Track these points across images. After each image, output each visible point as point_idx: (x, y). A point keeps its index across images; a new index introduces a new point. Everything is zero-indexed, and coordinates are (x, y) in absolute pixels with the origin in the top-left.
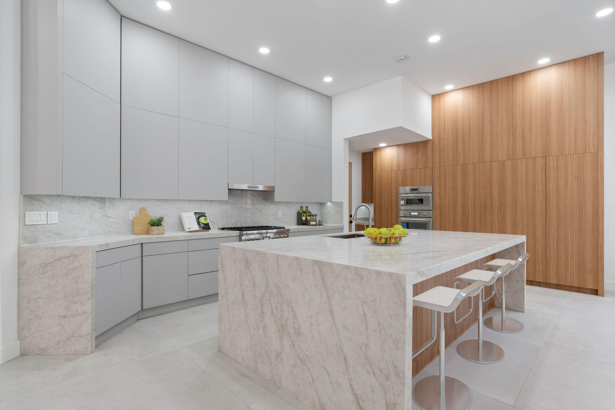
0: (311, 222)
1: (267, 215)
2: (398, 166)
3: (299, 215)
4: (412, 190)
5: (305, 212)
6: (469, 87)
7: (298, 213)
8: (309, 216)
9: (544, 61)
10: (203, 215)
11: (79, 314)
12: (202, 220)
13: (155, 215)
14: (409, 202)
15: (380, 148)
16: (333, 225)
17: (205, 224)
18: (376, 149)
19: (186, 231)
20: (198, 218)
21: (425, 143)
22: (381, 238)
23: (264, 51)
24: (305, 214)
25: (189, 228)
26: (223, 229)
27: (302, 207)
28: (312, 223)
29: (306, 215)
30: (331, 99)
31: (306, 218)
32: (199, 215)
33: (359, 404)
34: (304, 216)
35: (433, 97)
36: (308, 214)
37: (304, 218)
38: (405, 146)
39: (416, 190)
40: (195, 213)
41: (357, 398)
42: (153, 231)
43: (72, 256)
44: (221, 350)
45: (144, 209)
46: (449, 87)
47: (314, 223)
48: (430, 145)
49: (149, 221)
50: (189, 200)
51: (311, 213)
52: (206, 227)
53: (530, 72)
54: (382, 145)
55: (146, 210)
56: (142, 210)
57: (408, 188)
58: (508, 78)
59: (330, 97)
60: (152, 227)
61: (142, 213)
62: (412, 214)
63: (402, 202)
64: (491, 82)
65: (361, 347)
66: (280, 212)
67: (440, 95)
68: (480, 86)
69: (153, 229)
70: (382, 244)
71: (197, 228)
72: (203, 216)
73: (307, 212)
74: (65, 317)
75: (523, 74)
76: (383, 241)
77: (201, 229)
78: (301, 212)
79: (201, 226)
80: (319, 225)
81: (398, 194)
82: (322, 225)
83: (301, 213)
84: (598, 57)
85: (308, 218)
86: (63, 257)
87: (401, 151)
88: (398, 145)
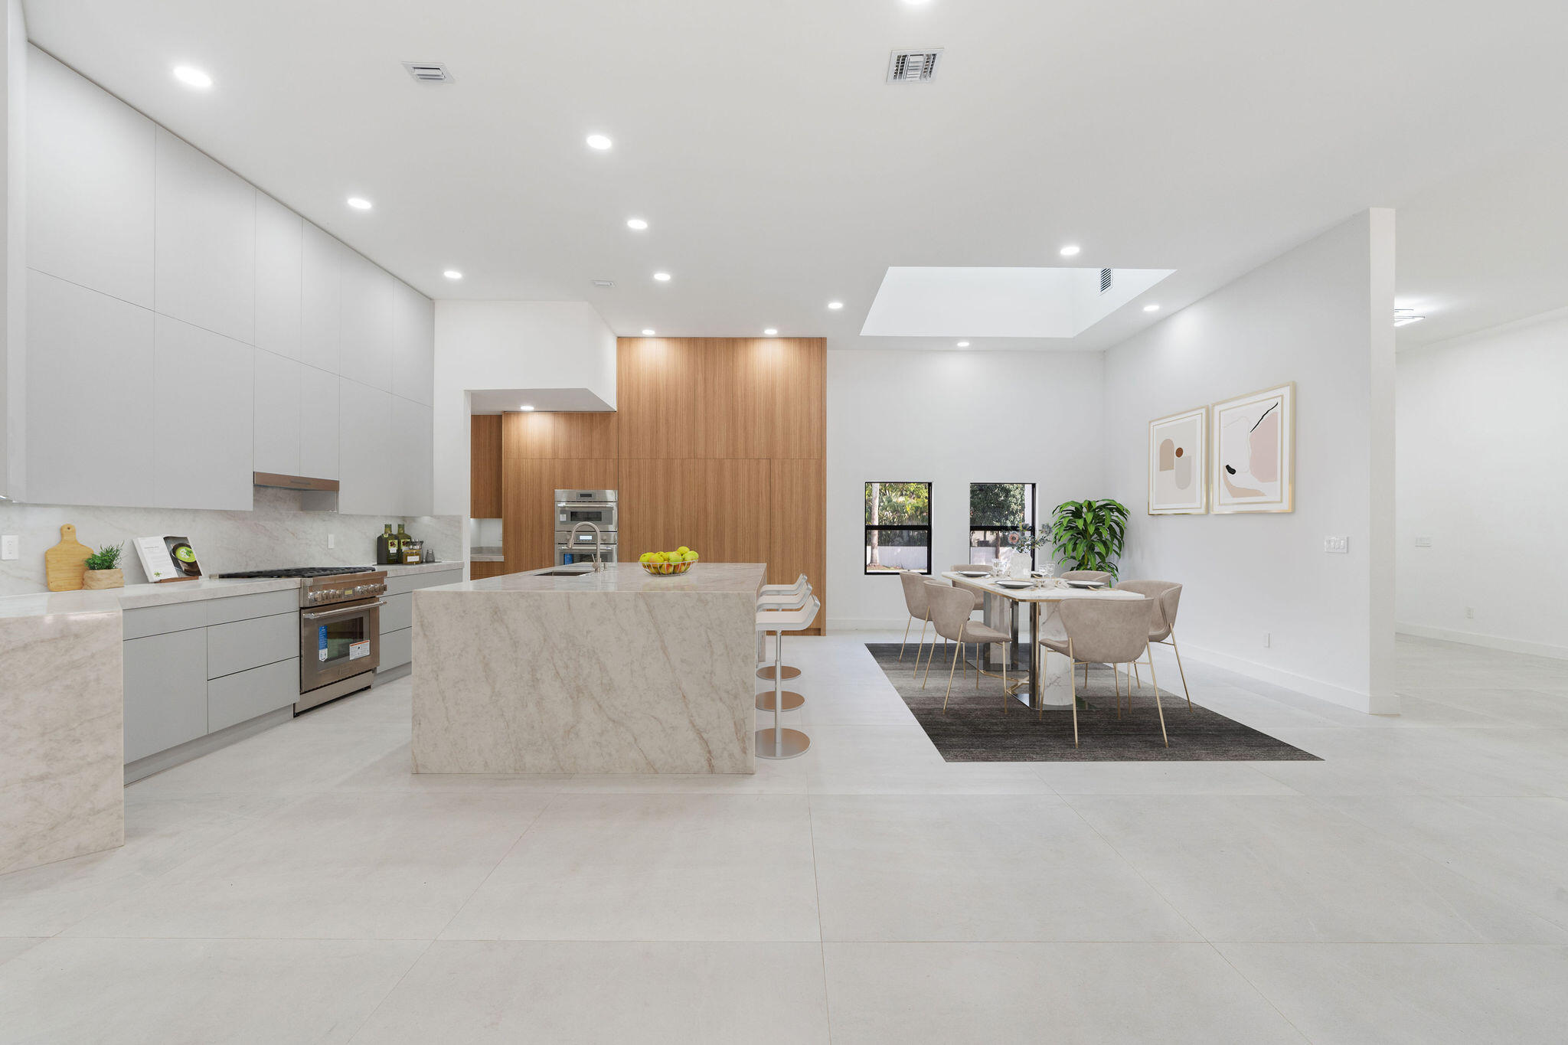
0: (408, 557)
1: (307, 544)
2: (555, 452)
3: (382, 543)
4: (582, 495)
5: (396, 537)
6: (675, 338)
7: (380, 540)
8: (406, 544)
9: (771, 332)
10: (181, 542)
11: (90, 764)
12: (182, 553)
13: (95, 543)
14: (574, 516)
15: (518, 413)
16: (449, 562)
17: (189, 564)
18: (508, 414)
19: (150, 581)
20: (174, 551)
21: (606, 415)
22: (669, 566)
23: (360, 204)
24: (396, 542)
25: (158, 574)
26: (222, 577)
27: (388, 527)
28: (410, 559)
29: (399, 543)
30: (434, 304)
31: (399, 550)
32: (176, 544)
33: (702, 738)
34: (392, 544)
35: (620, 339)
36: (402, 541)
37: (393, 550)
38: (570, 416)
39: (590, 495)
40: (166, 539)
41: (699, 733)
42: (99, 580)
43: (63, 637)
44: (421, 770)
45: (69, 528)
46: (648, 332)
47: (416, 559)
48: (614, 419)
49: (87, 556)
50: (145, 509)
51: (410, 539)
52: (192, 571)
53: (754, 339)
54: (524, 408)
55: (74, 532)
56: (66, 531)
57: (575, 492)
58: (728, 340)
59: (431, 299)
60: (90, 571)
61: (65, 538)
62: (582, 538)
63: (563, 518)
64: (706, 340)
65: (704, 677)
66: (331, 537)
67: (630, 339)
68: (692, 342)
69: (99, 576)
70: (669, 574)
71: (173, 572)
72: (182, 545)
73: (403, 538)
74: (42, 778)
75: (746, 340)
76: (671, 570)
77: (184, 576)
78: (386, 536)
79: (181, 568)
80: (427, 562)
81: (553, 501)
82: (433, 562)
83: (386, 540)
84: (821, 342)
85: (404, 548)
86: (35, 642)
87: (562, 425)
88: (555, 413)
